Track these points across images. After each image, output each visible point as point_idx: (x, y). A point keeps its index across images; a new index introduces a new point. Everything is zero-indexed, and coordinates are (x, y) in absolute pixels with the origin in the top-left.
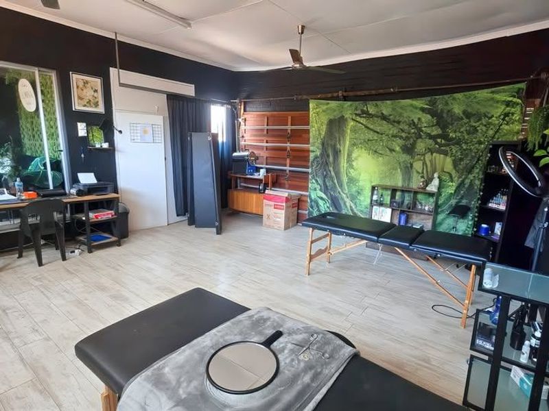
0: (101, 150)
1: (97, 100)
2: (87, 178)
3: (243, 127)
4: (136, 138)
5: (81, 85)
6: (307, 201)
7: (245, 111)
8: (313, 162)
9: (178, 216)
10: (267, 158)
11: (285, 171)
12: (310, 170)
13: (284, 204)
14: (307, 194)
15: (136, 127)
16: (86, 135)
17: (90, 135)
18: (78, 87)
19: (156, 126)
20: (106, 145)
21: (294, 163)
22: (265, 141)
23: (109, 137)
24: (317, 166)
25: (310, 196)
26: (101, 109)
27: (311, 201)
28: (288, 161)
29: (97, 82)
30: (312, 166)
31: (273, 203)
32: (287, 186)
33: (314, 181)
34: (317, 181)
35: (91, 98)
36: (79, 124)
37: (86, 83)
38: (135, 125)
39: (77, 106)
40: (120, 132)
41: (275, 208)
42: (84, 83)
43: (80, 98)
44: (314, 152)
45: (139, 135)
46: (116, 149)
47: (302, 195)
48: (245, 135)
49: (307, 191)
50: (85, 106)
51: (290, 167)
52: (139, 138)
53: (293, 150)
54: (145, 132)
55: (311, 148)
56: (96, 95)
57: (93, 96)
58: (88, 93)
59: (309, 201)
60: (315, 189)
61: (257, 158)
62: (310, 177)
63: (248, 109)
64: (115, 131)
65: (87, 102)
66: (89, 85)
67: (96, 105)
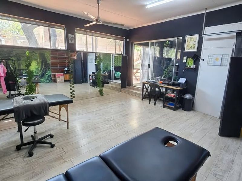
0: (190, 68)
1: (195, 45)
4: (210, 63)
5: (189, 40)
16: (185, 62)
17: (188, 62)
18: (187, 41)
19: (226, 55)
23: (197, 63)
26: (196, 50)
29: (196, 37)
35: (192, 45)
36: (184, 57)
38: (211, 56)
39: (186, 50)
40: (203, 60)
42: (191, 39)
43: (188, 46)
45: (212, 61)
52: (212, 63)
54: (217, 59)
56: (195, 43)
58: (191, 43)
64: (201, 60)
65: (190, 48)
66: (192, 39)
67: (194, 48)
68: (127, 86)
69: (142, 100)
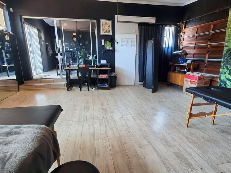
0: (109, 50)
1: (109, 30)
2: (104, 62)
3: (183, 37)
4: (123, 45)
5: (104, 24)
6: (217, 82)
7: (185, 28)
8: (226, 54)
9: (140, 82)
10: (194, 53)
11: (205, 61)
12: (222, 60)
13: (197, 81)
14: (218, 76)
15: (124, 40)
16: (104, 44)
17: (106, 44)
18: (103, 25)
19: (133, 39)
20: (111, 49)
21: (211, 56)
22: (194, 44)
23: (113, 45)
24: (229, 57)
25: (220, 78)
26: (111, 34)
27: (221, 81)
28: (207, 55)
29: (110, 22)
30: (225, 56)
31: (190, 80)
32: (205, 70)
33: (225, 67)
34: (227, 67)
35: (107, 29)
36: (102, 40)
37: (106, 23)
38: (123, 39)
39: (102, 33)
40: (118, 43)
41: (190, 83)
42: (105, 23)
43: (103, 30)
44: (227, 46)
45: (125, 44)
46: (116, 50)
47: (214, 77)
48: (183, 42)
49: (218, 74)
50: (105, 33)
51: (208, 58)
52: (125, 45)
53: (212, 47)
54: (128, 42)
55: (226, 44)
57: (108, 28)
58: (106, 28)
59: (219, 81)
60: (225, 73)
61: (187, 54)
62: (222, 65)
63: (187, 26)
64: (116, 42)
65: (106, 32)
66: (107, 24)
67: (109, 32)
68: (24, 81)
69: (68, 90)
